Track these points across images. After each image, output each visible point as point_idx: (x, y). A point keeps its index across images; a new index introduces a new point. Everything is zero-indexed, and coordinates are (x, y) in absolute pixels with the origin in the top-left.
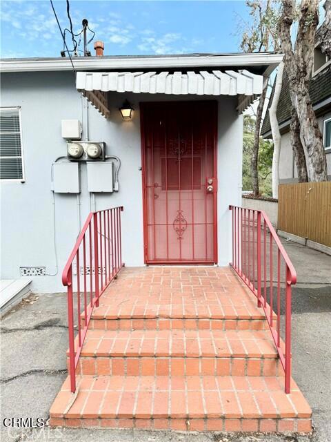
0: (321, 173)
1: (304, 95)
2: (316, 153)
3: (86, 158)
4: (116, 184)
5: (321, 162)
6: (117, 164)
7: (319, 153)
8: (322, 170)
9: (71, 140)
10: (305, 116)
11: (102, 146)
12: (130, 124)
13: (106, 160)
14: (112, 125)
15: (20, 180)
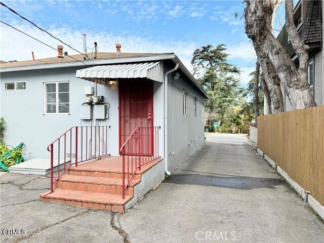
0: (278, 108)
1: (264, 58)
2: (275, 95)
3: (94, 103)
4: (107, 115)
5: (278, 101)
6: (108, 106)
7: (276, 95)
8: (279, 107)
9: (88, 95)
10: (266, 71)
11: (101, 98)
12: (114, 87)
13: (103, 104)
14: (107, 88)
15: (68, 113)
